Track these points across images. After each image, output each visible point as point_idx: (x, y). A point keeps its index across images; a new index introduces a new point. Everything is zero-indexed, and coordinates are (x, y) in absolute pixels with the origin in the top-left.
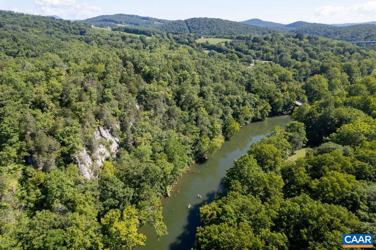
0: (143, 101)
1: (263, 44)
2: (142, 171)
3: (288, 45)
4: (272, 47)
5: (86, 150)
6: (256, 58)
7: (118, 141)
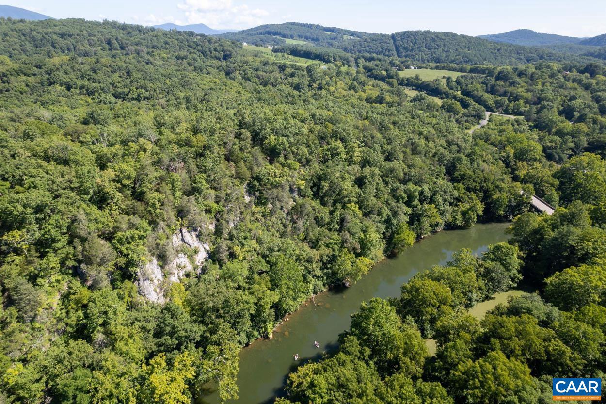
0: (257, 191)
1: (513, 84)
2: (221, 302)
3: (561, 87)
4: (528, 91)
5: (157, 261)
6: (496, 110)
7: (208, 248)
